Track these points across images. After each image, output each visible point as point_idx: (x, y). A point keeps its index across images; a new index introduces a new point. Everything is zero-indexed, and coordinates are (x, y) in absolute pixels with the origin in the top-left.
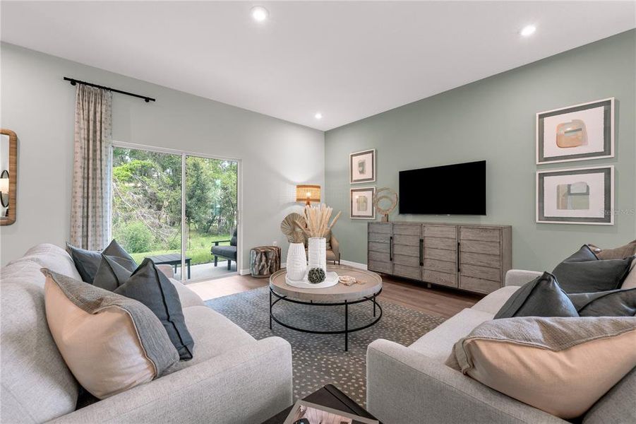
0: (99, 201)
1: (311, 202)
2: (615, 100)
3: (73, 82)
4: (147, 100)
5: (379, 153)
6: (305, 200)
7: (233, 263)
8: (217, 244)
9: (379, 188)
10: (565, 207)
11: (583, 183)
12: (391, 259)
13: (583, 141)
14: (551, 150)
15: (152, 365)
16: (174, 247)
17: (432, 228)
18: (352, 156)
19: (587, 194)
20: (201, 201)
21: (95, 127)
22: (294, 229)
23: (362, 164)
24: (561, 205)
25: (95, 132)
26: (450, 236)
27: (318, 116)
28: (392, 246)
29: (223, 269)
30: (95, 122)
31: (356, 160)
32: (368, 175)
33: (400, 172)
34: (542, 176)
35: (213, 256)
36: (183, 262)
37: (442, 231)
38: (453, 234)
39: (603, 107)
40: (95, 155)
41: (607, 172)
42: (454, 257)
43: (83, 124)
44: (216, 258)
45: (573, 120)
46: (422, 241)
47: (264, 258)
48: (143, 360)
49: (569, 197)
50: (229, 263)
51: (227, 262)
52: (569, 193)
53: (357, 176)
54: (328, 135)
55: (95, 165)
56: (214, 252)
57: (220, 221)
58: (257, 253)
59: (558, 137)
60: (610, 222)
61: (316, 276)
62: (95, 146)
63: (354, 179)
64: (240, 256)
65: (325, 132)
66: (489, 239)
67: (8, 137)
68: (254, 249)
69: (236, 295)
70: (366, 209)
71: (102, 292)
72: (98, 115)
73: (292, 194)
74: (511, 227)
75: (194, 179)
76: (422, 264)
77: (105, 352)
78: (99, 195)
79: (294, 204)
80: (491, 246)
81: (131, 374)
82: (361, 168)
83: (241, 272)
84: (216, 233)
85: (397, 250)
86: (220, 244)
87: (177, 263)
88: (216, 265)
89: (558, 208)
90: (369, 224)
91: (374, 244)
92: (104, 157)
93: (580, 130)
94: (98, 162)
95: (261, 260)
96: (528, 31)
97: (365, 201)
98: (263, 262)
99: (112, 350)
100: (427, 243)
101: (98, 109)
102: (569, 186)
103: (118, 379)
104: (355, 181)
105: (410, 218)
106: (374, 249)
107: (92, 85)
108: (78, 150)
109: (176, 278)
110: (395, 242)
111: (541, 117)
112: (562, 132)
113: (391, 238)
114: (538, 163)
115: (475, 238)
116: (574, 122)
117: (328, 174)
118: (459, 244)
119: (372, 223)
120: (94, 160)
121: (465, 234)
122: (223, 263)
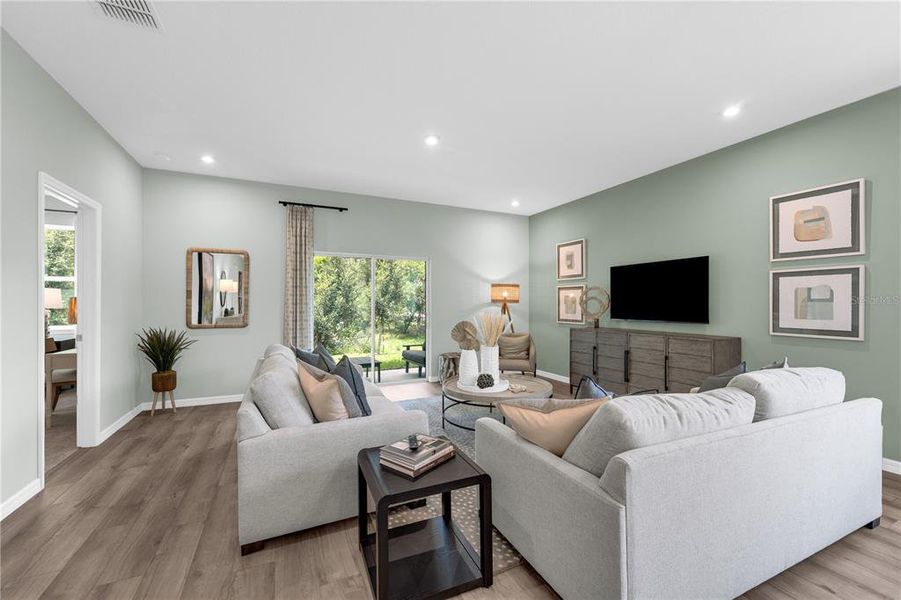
0: (304, 306)
1: (508, 304)
2: (866, 182)
3: (285, 204)
4: (341, 210)
5: (590, 244)
6: (499, 301)
7: (423, 369)
8: (408, 347)
9: (590, 286)
10: (804, 317)
11: (826, 286)
12: (594, 373)
13: (825, 234)
14: (788, 244)
15: (348, 411)
16: (368, 351)
17: (640, 338)
18: (559, 246)
19: (831, 300)
20: (397, 297)
21: (301, 241)
22: (465, 337)
23: (570, 257)
24: (800, 314)
25: (301, 245)
26: (658, 348)
27: (515, 204)
28: (595, 357)
29: (414, 376)
30: (301, 236)
31: (564, 251)
32: (577, 270)
33: (612, 269)
34: (776, 276)
35: (404, 361)
36: (373, 365)
37: (649, 342)
38: (661, 347)
39: (850, 191)
40: (301, 266)
41: (855, 272)
42: (662, 373)
43: (293, 240)
44: (408, 363)
45: (814, 207)
46: (627, 353)
47: (452, 365)
48: (343, 407)
49: (809, 303)
50: (420, 370)
51: (418, 369)
52: (810, 299)
53: (565, 271)
54: (533, 221)
55: (301, 274)
56: (406, 356)
57: (419, 320)
58: (445, 360)
59: (796, 228)
60: (858, 337)
61: (485, 381)
62: (301, 258)
63: (561, 274)
64: (429, 362)
65: (530, 217)
66: (700, 354)
67: (243, 256)
68: (443, 355)
69: (419, 399)
70: (575, 312)
71: (323, 372)
72: (303, 230)
73: (486, 293)
74: (739, 339)
75: (388, 273)
76: (627, 380)
77: (328, 398)
78: (304, 301)
79: (489, 305)
80: (702, 362)
81: (338, 413)
82: (569, 262)
83: (430, 378)
84: (415, 333)
85: (602, 362)
86: (411, 348)
87: (367, 366)
88: (407, 371)
89: (796, 317)
90: (571, 330)
91: (577, 355)
92: (308, 268)
93: (823, 219)
94: (304, 272)
95: (449, 367)
96: (732, 112)
97: (574, 302)
98: (451, 370)
99: (331, 398)
100: (635, 355)
101: (303, 226)
102: (809, 289)
103: (332, 414)
104: (563, 277)
105: (625, 325)
106: (576, 360)
107: (299, 204)
108: (289, 263)
109: (368, 379)
110: (599, 353)
111: (777, 202)
112: (801, 221)
113: (595, 348)
114: (772, 260)
115: (684, 352)
116: (816, 208)
117: (532, 268)
118: (667, 358)
119: (574, 329)
120: (301, 270)
121: (674, 346)
122: (414, 370)
